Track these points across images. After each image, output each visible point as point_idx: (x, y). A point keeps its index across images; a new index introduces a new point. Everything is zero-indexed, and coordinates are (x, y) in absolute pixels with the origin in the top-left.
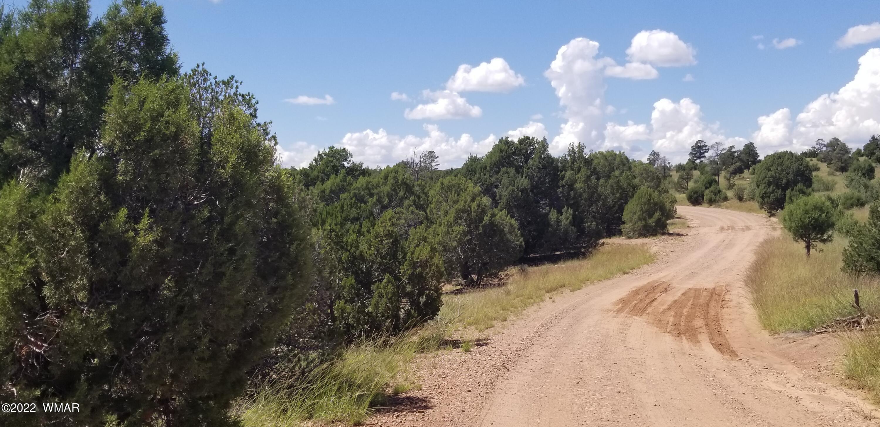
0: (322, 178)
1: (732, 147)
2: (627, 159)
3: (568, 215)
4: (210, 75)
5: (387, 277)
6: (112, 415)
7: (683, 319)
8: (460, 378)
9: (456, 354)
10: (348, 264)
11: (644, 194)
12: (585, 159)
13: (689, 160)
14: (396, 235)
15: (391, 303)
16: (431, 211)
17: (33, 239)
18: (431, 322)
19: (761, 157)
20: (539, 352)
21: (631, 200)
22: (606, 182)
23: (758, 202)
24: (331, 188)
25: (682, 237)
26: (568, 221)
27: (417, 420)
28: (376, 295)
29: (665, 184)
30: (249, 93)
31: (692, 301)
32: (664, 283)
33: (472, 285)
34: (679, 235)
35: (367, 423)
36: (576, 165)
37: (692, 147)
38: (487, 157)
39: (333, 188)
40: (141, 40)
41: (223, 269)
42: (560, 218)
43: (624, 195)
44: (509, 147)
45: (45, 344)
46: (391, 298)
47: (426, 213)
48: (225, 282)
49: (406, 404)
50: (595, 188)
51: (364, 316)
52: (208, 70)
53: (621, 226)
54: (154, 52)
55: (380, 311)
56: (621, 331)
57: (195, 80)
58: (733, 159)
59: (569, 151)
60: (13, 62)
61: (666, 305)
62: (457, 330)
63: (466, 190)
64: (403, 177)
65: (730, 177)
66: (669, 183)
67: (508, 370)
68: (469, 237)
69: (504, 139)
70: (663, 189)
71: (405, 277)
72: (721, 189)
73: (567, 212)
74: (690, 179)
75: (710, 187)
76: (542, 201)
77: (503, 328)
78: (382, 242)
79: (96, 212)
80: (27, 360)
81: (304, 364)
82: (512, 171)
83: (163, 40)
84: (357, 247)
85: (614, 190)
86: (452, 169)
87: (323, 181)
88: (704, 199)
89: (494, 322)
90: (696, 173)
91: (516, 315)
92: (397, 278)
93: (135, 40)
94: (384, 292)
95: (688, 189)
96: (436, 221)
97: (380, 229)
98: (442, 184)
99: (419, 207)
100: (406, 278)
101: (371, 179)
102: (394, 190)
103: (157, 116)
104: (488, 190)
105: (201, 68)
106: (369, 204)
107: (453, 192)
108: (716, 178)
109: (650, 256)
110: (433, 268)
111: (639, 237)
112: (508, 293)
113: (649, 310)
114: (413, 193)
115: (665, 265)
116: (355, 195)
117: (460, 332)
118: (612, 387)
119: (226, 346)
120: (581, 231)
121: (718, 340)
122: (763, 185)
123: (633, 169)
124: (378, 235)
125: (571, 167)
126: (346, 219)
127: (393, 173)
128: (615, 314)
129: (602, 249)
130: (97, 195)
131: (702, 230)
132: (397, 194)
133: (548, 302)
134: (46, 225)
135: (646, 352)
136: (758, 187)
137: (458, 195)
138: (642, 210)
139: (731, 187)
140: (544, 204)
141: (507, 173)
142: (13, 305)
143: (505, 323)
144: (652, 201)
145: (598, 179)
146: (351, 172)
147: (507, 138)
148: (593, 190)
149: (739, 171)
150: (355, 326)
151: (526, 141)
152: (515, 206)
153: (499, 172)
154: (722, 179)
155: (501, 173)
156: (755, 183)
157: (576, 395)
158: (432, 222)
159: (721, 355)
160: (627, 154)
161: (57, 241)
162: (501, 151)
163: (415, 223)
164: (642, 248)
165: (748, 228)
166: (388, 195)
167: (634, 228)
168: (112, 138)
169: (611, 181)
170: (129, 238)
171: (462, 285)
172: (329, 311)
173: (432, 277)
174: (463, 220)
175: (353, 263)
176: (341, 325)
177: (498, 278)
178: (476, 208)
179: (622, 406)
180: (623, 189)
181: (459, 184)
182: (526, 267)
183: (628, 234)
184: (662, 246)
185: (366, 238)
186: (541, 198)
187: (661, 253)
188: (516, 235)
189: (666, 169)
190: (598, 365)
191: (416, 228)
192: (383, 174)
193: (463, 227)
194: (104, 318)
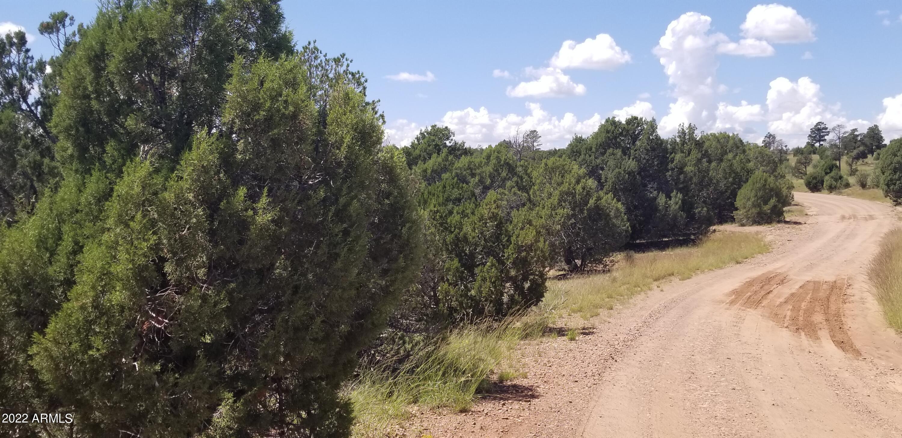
0: (424, 157)
1: (855, 130)
2: (741, 141)
3: (677, 199)
4: (321, 53)
5: (490, 261)
6: (229, 392)
7: (801, 313)
8: (566, 367)
9: (561, 342)
10: (452, 246)
11: (758, 179)
12: (696, 141)
13: (808, 143)
14: (500, 218)
15: (495, 287)
16: (534, 193)
17: (156, 216)
18: (534, 308)
19: (887, 142)
20: (647, 343)
21: (744, 186)
22: (718, 166)
23: (883, 190)
24: (433, 167)
25: (800, 226)
26: (677, 206)
27: (524, 410)
28: (479, 278)
29: (782, 169)
30: (358, 72)
31: (810, 294)
32: (780, 274)
33: (575, 270)
34: (796, 223)
35: (473, 409)
36: (686, 147)
37: (811, 129)
38: (593, 138)
39: (435, 168)
40: (258, 18)
41: (337, 251)
42: (669, 202)
43: (737, 180)
44: (616, 127)
45: (166, 319)
46: (494, 282)
47: (529, 195)
48: (339, 263)
49: (512, 393)
50: (706, 172)
51: (467, 300)
52: (319, 48)
53: (734, 212)
54: (271, 30)
55: (483, 295)
56: (735, 324)
57: (306, 57)
58: (855, 143)
59: (679, 132)
60: (136, 40)
61: (783, 298)
62: (561, 317)
63: (570, 171)
64: (506, 157)
65: (853, 162)
66: (786, 168)
67: (616, 361)
68: (573, 221)
69: (611, 119)
70: (779, 173)
71: (510, 261)
72: (842, 175)
73: (676, 197)
74: (809, 163)
75: (830, 172)
76: (650, 184)
77: (610, 317)
78: (486, 224)
79: (217, 191)
80: (147, 335)
81: (408, 346)
82: (619, 152)
83: (279, 18)
84: (461, 229)
85: (726, 174)
86: (555, 150)
87: (425, 160)
88: (824, 186)
89: (600, 310)
90: (816, 158)
91: (622, 303)
92: (501, 262)
93: (253, 18)
94: (487, 276)
95: (806, 174)
96: (540, 204)
97: (484, 211)
98: (546, 165)
99: (521, 189)
100: (510, 263)
101: (473, 160)
102: (497, 170)
103: (276, 96)
104: (593, 173)
105: (312, 46)
106: (471, 184)
107: (557, 173)
108: (838, 163)
109: (764, 245)
110: (538, 252)
111: (753, 224)
112: (614, 280)
113: (765, 303)
114: (516, 174)
115: (781, 255)
116: (457, 175)
117: (564, 320)
118: (727, 384)
119: (338, 327)
120: (691, 217)
121: (840, 337)
122: (889, 172)
123: (748, 152)
124: (482, 217)
125: (681, 149)
126: (448, 200)
127: (496, 153)
128: (727, 306)
129: (713, 236)
130: (218, 173)
131: (821, 219)
132: (499, 174)
133: (656, 291)
134: (168, 202)
135: (762, 347)
136: (883, 173)
137: (562, 177)
138: (756, 195)
139: (853, 172)
140: (652, 187)
141: (613, 154)
142: (137, 281)
143: (611, 311)
144: (767, 187)
145: (710, 162)
146: (452, 152)
147: (614, 117)
148: (704, 174)
149: (862, 156)
150: (458, 310)
151: (634, 121)
152: (621, 190)
153: (605, 153)
154: (844, 164)
155: (608, 154)
156: (879, 170)
157: (688, 391)
158: (534, 205)
159: (843, 353)
160: (741, 136)
161: (179, 218)
162: (608, 132)
163: (517, 205)
164: (755, 236)
165: (871, 217)
166: (490, 176)
167: (748, 214)
168: (232, 116)
169: (723, 165)
170: (248, 217)
171: (565, 270)
172: (432, 293)
173: (537, 262)
174: (567, 203)
175: (457, 245)
176: (443, 308)
177: (602, 264)
178: (581, 191)
179: (737, 404)
180: (736, 173)
181: (563, 166)
182: (632, 253)
183: (741, 221)
184: (778, 235)
185: (471, 220)
186: (648, 181)
187: (777, 242)
188: (622, 220)
189: (782, 153)
190: (711, 359)
191: (518, 210)
192: (485, 154)
193: (568, 211)
194: (222, 296)
